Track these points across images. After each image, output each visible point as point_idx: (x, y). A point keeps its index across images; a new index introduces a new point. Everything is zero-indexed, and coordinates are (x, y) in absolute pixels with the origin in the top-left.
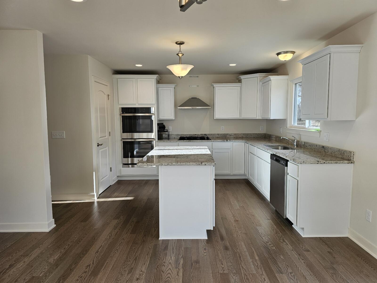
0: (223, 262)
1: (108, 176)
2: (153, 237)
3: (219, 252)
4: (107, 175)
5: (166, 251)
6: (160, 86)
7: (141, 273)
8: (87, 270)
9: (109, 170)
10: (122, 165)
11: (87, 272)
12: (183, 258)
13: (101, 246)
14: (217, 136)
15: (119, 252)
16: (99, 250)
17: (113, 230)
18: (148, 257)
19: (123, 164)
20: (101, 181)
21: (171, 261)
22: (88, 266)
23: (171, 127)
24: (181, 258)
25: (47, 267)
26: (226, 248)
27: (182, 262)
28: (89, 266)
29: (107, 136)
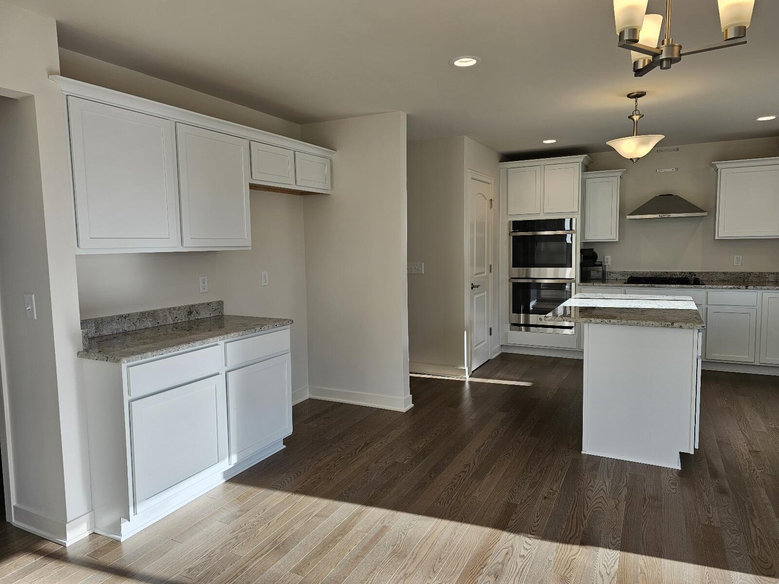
0: (711, 509)
1: (486, 342)
2: (571, 449)
3: (704, 494)
4: (484, 341)
5: (594, 472)
6: (590, 176)
7: (551, 491)
8: (466, 469)
9: (487, 332)
10: (509, 326)
11: (467, 472)
12: (628, 488)
13: (484, 444)
14: (722, 277)
15: (513, 457)
16: (482, 449)
17: (501, 426)
18: (563, 473)
19: (512, 324)
20: (475, 348)
21: (603, 487)
22: (467, 465)
23: (609, 257)
24: (624, 486)
25: (411, 455)
26: (722, 491)
27: (625, 492)
28: (469, 465)
29: (486, 273)
